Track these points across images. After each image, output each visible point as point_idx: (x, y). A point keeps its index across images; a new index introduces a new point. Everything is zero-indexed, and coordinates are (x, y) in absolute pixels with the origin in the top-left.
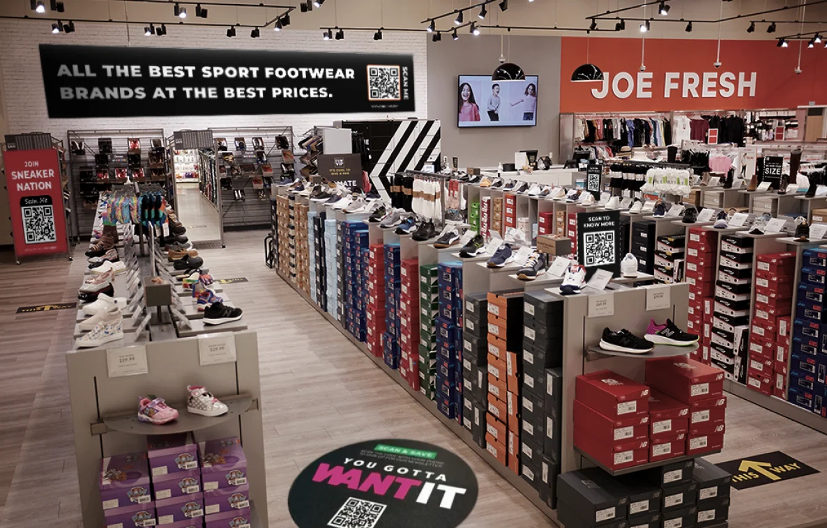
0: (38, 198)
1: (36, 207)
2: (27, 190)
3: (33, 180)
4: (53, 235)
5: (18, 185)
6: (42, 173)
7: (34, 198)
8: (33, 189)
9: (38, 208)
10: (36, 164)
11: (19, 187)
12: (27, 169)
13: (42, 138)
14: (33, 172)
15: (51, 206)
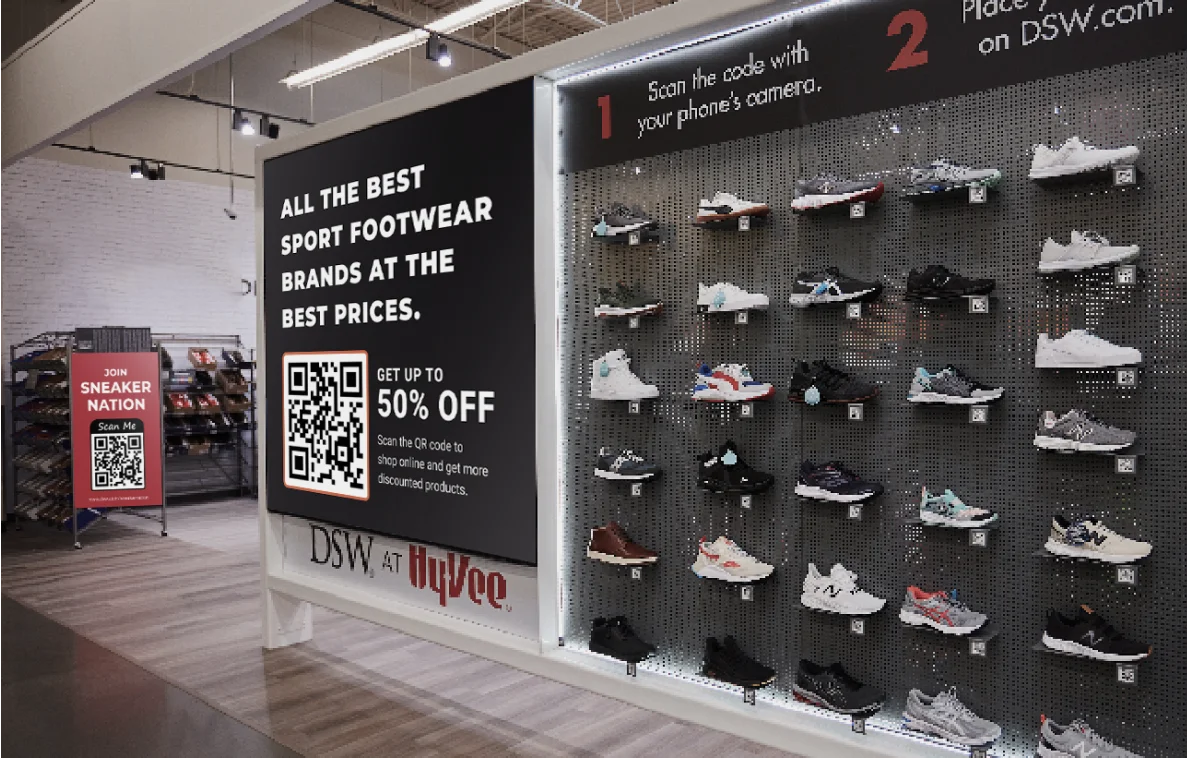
0: (120, 422)
1: (115, 435)
2: (104, 410)
3: (116, 395)
4: (140, 479)
5: (90, 402)
6: (131, 387)
7: (114, 422)
8: (114, 408)
9: (119, 437)
10: (124, 372)
11: (92, 405)
12: (106, 379)
13: (137, 336)
14: (116, 384)
15: (141, 434)
